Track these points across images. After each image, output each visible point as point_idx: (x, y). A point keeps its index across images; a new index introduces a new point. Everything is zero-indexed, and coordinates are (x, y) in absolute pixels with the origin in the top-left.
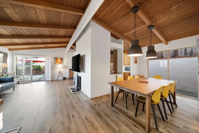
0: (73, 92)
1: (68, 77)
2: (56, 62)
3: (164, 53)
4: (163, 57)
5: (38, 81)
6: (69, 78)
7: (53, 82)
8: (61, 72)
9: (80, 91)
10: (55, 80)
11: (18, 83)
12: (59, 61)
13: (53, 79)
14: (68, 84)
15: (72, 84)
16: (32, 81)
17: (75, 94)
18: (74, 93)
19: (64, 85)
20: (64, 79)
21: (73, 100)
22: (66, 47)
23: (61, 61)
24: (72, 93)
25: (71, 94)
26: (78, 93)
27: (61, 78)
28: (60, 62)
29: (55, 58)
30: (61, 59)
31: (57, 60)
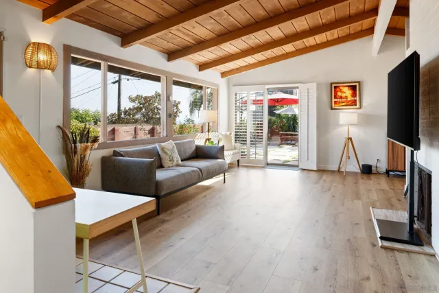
0: (382, 238)
1: (383, 166)
2: (334, 100)
5: (284, 165)
6: (388, 172)
7: (321, 178)
8: (350, 139)
9: (426, 249)
10: (333, 172)
11: (238, 165)
12: (344, 95)
13: (323, 167)
14: (375, 196)
15: (394, 201)
16: (268, 164)
17: (390, 254)
18: (387, 244)
19: (357, 196)
20: (367, 170)
21: (368, 279)
22: (370, 31)
23: (354, 95)
24: (380, 243)
25: (374, 245)
26: (408, 252)
27: (353, 167)
28: (350, 98)
29: (331, 84)
30: (353, 88)
31: (339, 94)
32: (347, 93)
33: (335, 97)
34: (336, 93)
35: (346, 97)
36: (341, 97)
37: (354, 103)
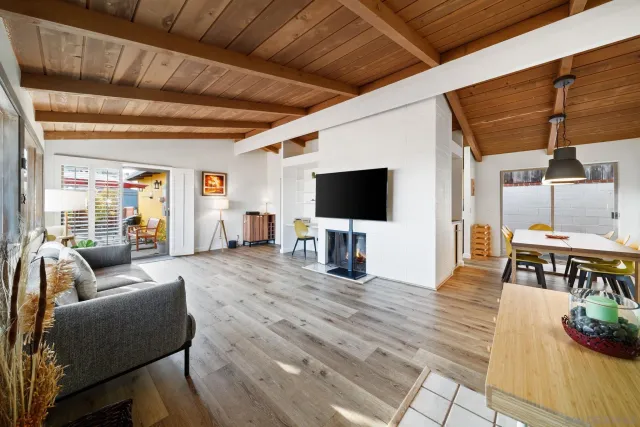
2: (205, 187)
3: (515, 174)
4: (512, 180)
10: (203, 253)
12: (213, 183)
23: (222, 184)
24: (359, 282)
28: (218, 187)
29: (203, 173)
30: (221, 178)
31: (210, 182)
32: (216, 181)
33: (207, 185)
34: (207, 181)
35: (215, 186)
36: (211, 185)
37: (221, 191)
